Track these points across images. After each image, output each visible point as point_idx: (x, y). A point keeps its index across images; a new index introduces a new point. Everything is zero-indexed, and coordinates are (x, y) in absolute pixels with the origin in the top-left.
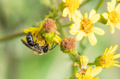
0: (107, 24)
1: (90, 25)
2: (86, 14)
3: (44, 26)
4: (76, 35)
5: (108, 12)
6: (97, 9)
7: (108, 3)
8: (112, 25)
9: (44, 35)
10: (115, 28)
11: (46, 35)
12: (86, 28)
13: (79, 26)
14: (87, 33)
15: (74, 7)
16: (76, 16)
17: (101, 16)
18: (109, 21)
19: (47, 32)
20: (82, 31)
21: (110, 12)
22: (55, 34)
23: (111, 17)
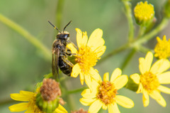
0: (138, 92)
1: (111, 92)
2: (107, 75)
3: (42, 91)
4: (89, 107)
5: (140, 73)
6: (123, 67)
7: (141, 60)
8: (146, 94)
9: (40, 104)
10: (150, 98)
11: (45, 105)
12: (105, 97)
13: (95, 93)
14: (107, 103)
15: (89, 65)
16: (92, 78)
17: (129, 78)
18: (141, 87)
19: (46, 100)
20: (99, 100)
21: (143, 72)
22: (58, 103)
23: (144, 80)
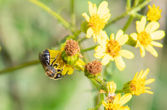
0: (137, 46)
1: (117, 47)
2: (113, 35)
3: (66, 49)
4: (101, 59)
5: (137, 33)
6: (124, 29)
7: (137, 22)
8: (142, 48)
9: (65, 59)
10: (146, 51)
11: (69, 59)
12: (112, 51)
13: (105, 49)
14: (114, 56)
15: (99, 28)
16: (102, 38)
17: (129, 37)
18: (138, 43)
19: (69, 55)
20: (108, 54)
21: (139, 32)
22: (78, 57)
23: (141, 38)
